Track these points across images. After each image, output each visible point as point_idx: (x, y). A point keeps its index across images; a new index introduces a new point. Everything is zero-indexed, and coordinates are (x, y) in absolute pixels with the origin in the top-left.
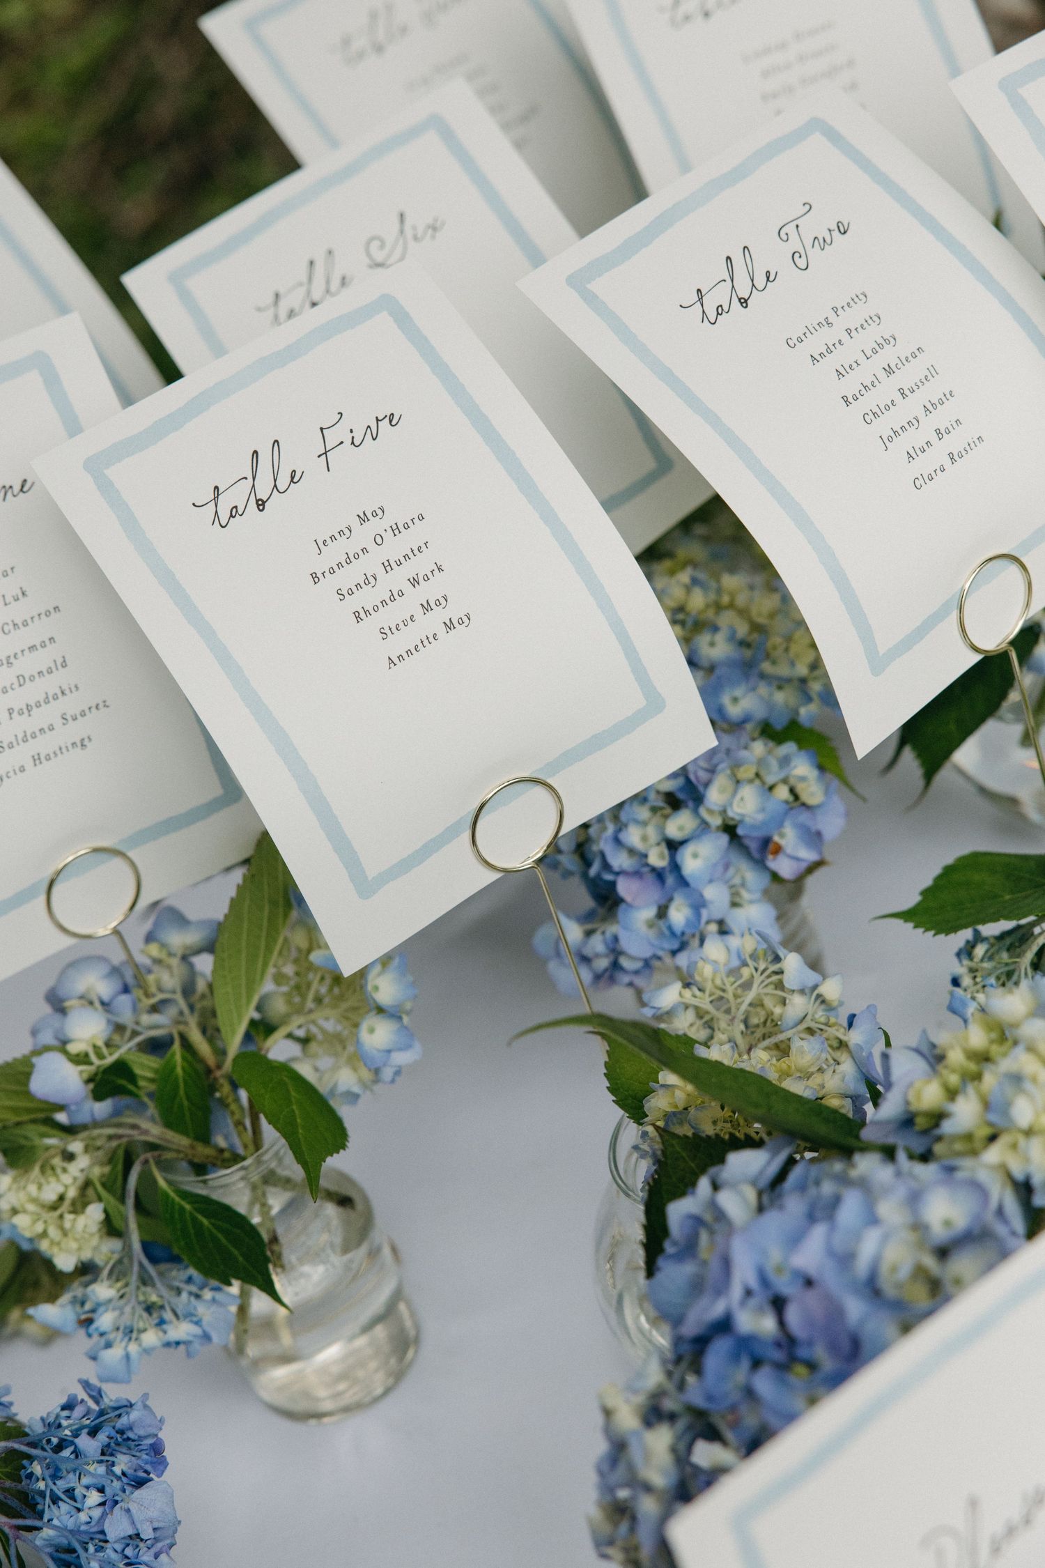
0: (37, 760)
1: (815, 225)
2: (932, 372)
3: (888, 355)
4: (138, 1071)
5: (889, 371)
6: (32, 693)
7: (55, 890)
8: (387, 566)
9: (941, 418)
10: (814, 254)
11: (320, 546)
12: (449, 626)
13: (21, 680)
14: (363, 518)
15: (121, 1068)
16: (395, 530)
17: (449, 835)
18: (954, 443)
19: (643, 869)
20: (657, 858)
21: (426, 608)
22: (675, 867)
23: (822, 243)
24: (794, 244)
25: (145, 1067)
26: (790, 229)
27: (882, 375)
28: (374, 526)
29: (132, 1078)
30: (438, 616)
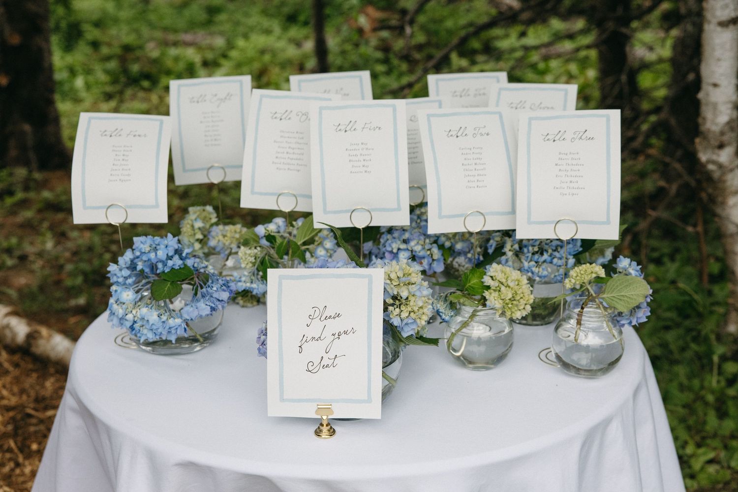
0: (289, 169)
1: (483, 131)
2: (484, 169)
3: (478, 161)
4: (277, 240)
5: (476, 164)
6: (295, 156)
7: (280, 197)
8: (361, 155)
9: (480, 178)
10: (479, 135)
11: (351, 144)
12: (366, 172)
13: (294, 153)
14: (362, 144)
15: (274, 238)
16: (367, 149)
17: (346, 211)
18: (480, 184)
19: (391, 252)
20: (395, 251)
21: (363, 166)
22: (397, 253)
23: (482, 135)
24: (476, 132)
25: (279, 240)
26: (478, 129)
27: (474, 164)
28: (363, 146)
29: (276, 241)
30: (365, 169)
